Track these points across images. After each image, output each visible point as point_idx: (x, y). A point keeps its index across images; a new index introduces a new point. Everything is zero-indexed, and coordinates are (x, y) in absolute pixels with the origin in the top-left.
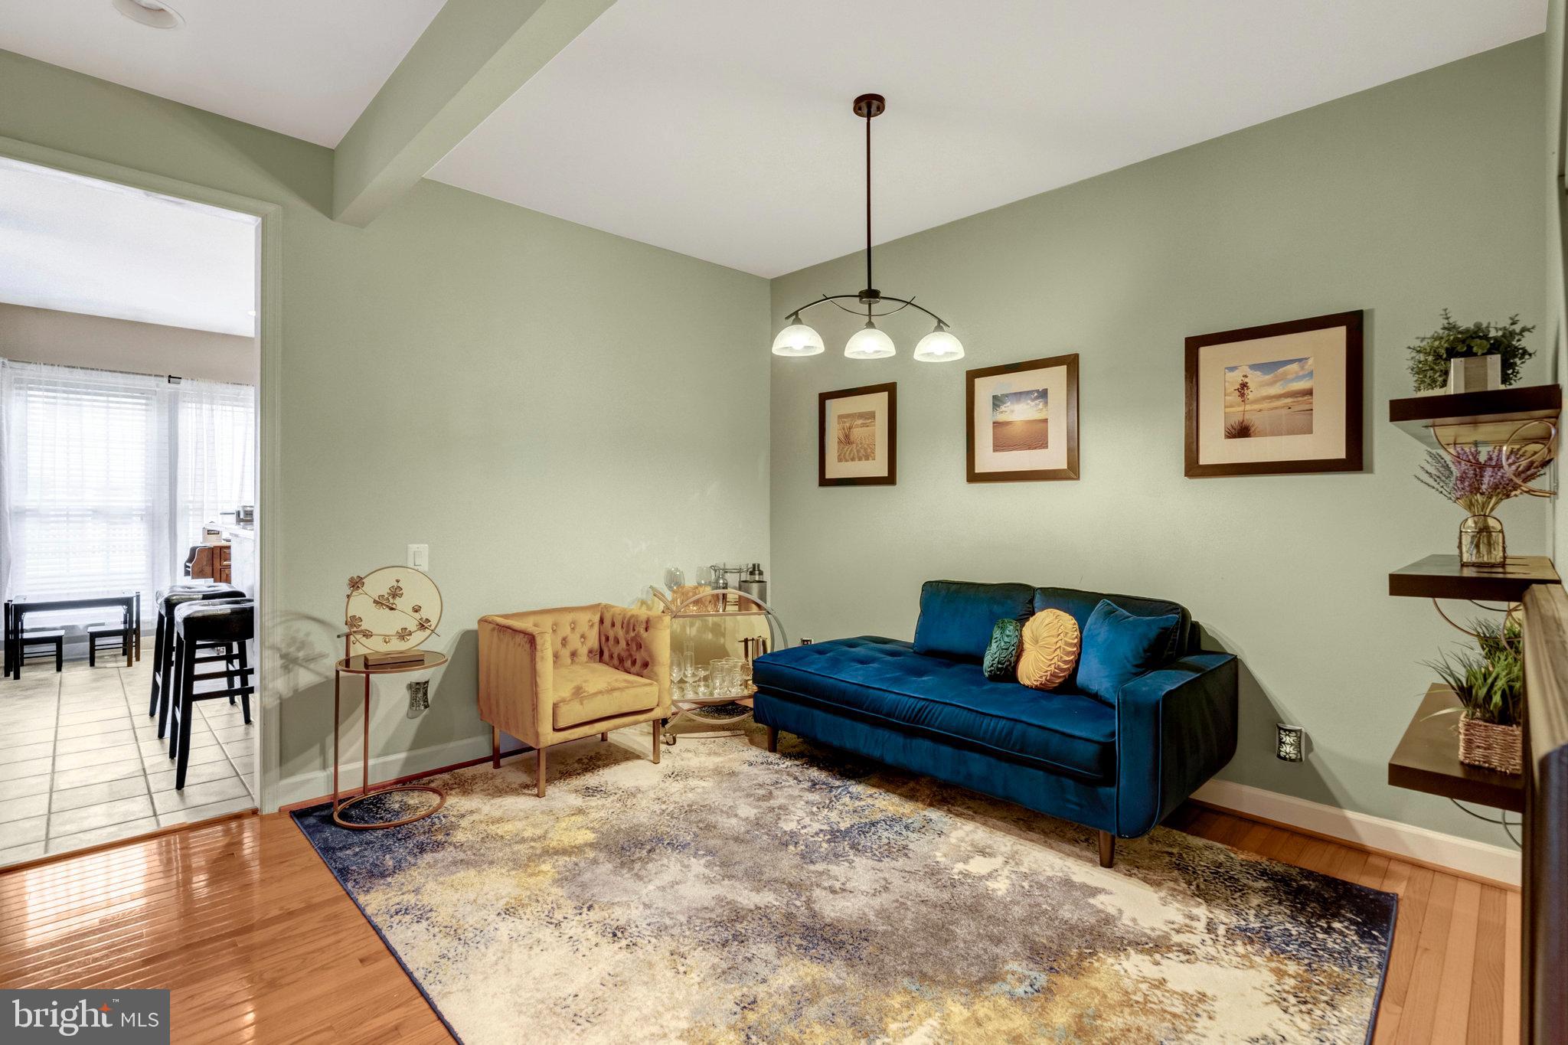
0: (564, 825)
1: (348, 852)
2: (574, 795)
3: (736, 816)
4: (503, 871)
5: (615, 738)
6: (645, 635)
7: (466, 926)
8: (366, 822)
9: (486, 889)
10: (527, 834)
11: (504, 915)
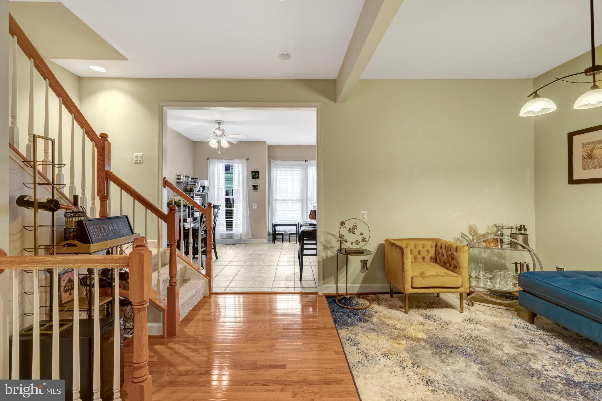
0: (414, 327)
1: (338, 314)
2: (421, 316)
3: (502, 350)
4: (387, 338)
5: (443, 297)
6: (455, 254)
7: (369, 354)
8: (345, 305)
9: (379, 342)
10: (398, 327)
11: (383, 355)
